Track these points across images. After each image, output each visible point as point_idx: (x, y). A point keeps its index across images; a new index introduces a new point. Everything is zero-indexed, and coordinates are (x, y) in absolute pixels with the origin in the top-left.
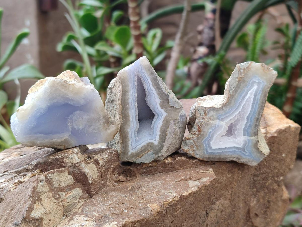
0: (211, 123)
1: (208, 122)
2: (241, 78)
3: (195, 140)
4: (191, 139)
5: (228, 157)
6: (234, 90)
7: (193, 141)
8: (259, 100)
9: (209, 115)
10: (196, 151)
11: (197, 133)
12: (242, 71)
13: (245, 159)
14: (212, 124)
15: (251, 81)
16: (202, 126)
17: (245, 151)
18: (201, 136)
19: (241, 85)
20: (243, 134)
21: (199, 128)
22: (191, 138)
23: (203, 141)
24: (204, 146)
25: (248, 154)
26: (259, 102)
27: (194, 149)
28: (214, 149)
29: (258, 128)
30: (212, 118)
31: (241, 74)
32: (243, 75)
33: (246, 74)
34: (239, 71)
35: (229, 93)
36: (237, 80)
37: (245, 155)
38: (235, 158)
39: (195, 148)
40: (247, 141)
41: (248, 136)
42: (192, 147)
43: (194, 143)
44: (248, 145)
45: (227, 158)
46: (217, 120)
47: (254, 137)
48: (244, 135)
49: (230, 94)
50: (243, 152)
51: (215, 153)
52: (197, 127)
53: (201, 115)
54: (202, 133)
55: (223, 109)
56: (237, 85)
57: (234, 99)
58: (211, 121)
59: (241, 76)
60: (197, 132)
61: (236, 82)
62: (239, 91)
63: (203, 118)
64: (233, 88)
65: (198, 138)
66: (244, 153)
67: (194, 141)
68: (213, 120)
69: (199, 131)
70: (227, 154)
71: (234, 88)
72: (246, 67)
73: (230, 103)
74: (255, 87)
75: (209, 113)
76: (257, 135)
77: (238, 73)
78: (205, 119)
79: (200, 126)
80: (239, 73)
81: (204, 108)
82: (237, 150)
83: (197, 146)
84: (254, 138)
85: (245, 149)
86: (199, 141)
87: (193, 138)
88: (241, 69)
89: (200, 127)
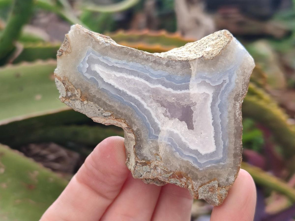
0: (163, 153)
1: (161, 159)
2: (81, 94)
3: (199, 184)
4: (197, 191)
5: (232, 117)
6: (102, 109)
7: (200, 188)
8: (120, 61)
9: (150, 157)
10: (221, 181)
11: (184, 180)
12: (69, 94)
13: (237, 83)
14: (165, 151)
15: (86, 77)
16: (169, 169)
17: (222, 85)
18: (189, 172)
19: (95, 96)
20: (186, 91)
21: (173, 176)
22: (194, 192)
23: (200, 169)
24: (209, 168)
25: (227, 78)
26: (124, 62)
27: (217, 185)
28: (216, 148)
29: (172, 61)
30: (154, 152)
31: (75, 95)
32: (76, 92)
33: (74, 86)
34: (71, 98)
35: (109, 119)
36: (85, 102)
37: (228, 85)
38: (235, 104)
39: (215, 184)
40: (200, 80)
41: (189, 81)
42: (212, 190)
43: (205, 186)
44: (209, 79)
45: (236, 120)
46: (159, 141)
47: (192, 68)
48: (187, 88)
49: (110, 116)
50: (223, 89)
51: (224, 145)
52: (172, 179)
53: (149, 172)
54: (183, 170)
55: (138, 130)
56: (95, 103)
57: (118, 109)
58: (161, 154)
59: (78, 96)
60: (182, 180)
61: (89, 105)
62: (104, 99)
63: (155, 168)
64: (99, 110)
65: (196, 178)
66: (225, 85)
67: (200, 186)
68: (157, 148)
69: (180, 176)
70: (228, 121)
71: (100, 108)
72: (63, 86)
73: (126, 116)
74: (97, 68)
75: (145, 157)
76: (187, 61)
77: (74, 100)
78: (156, 164)
79: (169, 175)
80: (73, 98)
81: (136, 164)
82: (219, 101)
83: (211, 181)
84: (194, 68)
85: (217, 84)
86: (199, 177)
87: (195, 188)
88: (67, 95)
89: (171, 173)
